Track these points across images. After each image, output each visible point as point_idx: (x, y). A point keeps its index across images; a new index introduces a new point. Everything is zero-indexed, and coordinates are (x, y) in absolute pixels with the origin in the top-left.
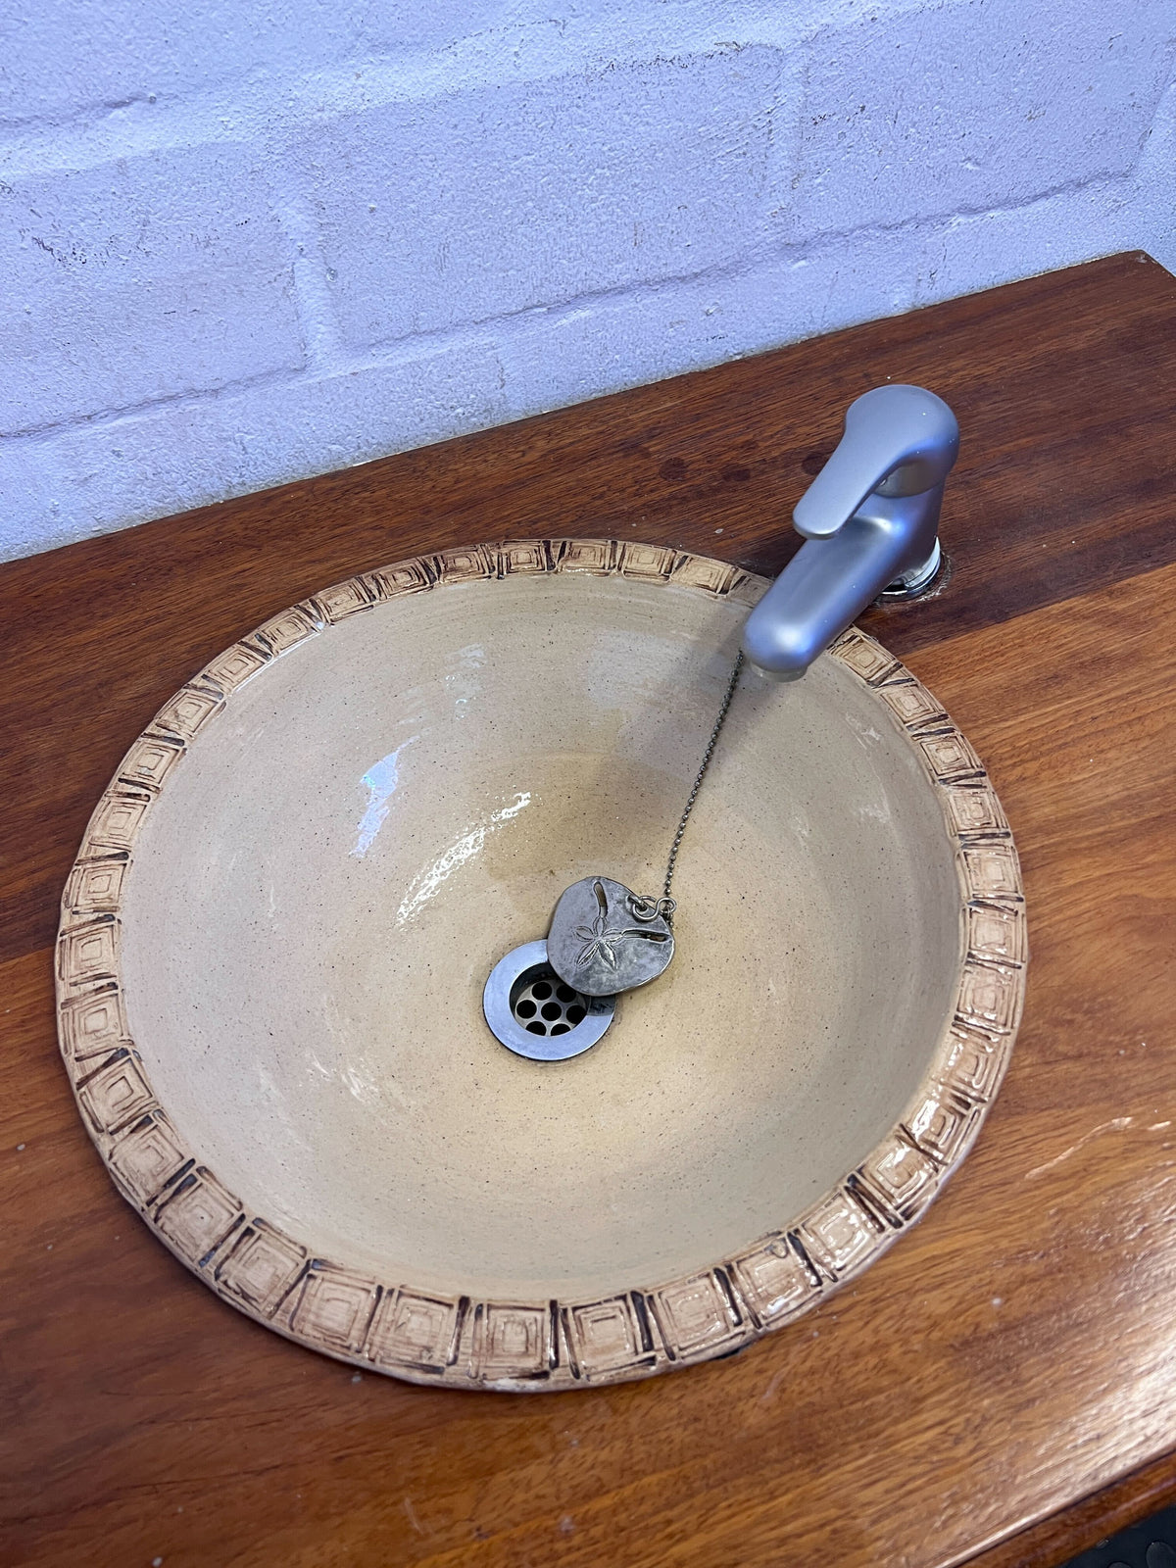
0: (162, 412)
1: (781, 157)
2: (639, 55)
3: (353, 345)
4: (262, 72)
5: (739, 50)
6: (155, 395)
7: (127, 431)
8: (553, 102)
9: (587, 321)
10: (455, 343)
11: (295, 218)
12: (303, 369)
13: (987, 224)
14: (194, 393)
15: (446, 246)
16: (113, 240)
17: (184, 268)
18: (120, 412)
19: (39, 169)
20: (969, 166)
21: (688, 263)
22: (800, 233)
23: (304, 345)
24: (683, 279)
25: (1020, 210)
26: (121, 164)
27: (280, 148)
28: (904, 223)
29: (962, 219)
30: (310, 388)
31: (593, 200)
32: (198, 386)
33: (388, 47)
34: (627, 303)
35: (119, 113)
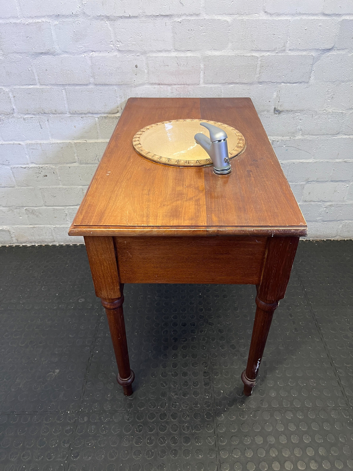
0: (183, 86)
1: (258, 69)
2: (241, 55)
3: (205, 83)
4: (203, 50)
5: (253, 56)
6: (183, 83)
7: (179, 87)
8: (231, 58)
9: (233, 86)
10: (216, 86)
11: (202, 66)
12: (198, 84)
13: (287, 85)
14: (187, 84)
15: (217, 73)
16: (184, 64)
17: (190, 69)
18: (178, 85)
19: (180, 56)
20: (283, 76)
21: (246, 81)
22: (260, 81)
23: (200, 81)
24: (245, 83)
25: (292, 84)
26: (187, 57)
27: (202, 58)
28: (275, 83)
29: (283, 84)
30: (199, 87)
31: (235, 71)
32: (187, 83)
33: (215, 50)
34: (238, 85)
35: (188, 52)
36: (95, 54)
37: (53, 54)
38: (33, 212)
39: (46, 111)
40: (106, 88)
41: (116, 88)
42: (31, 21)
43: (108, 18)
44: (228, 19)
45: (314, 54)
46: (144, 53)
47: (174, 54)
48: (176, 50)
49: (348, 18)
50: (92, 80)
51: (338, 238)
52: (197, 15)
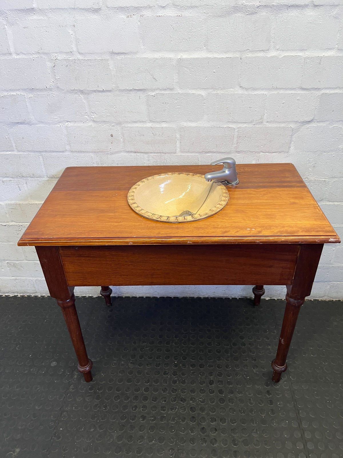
0: (159, 154)
1: (235, 140)
2: (217, 126)
3: (182, 152)
4: (178, 121)
5: (229, 127)
6: (159, 152)
7: (155, 155)
8: (207, 129)
9: (210, 155)
10: (193, 154)
11: (178, 136)
12: (175, 153)
13: (266, 155)
14: (163, 153)
15: (194, 142)
16: (159, 134)
17: (165, 139)
18: (155, 153)
19: (155, 126)
20: (262, 146)
21: (223, 151)
22: (238, 150)
23: (176, 150)
24: (222, 153)
25: (271, 154)
26: (162, 127)
27: (178, 129)
28: (253, 152)
29: (262, 153)
30: (175, 155)
31: (211, 141)
32: (164, 152)
33: (191, 121)
34: (215, 154)
35: (164, 123)
36: (70, 124)
37: (29, 124)
38: (14, 265)
39: (24, 175)
40: (82, 155)
41: (92, 155)
42: (6, 93)
43: (82, 92)
44: (203, 93)
45: (293, 126)
46: (119, 123)
47: (149, 125)
48: (151, 121)
49: (328, 91)
50: (68, 147)
51: (326, 298)
52: (171, 89)
